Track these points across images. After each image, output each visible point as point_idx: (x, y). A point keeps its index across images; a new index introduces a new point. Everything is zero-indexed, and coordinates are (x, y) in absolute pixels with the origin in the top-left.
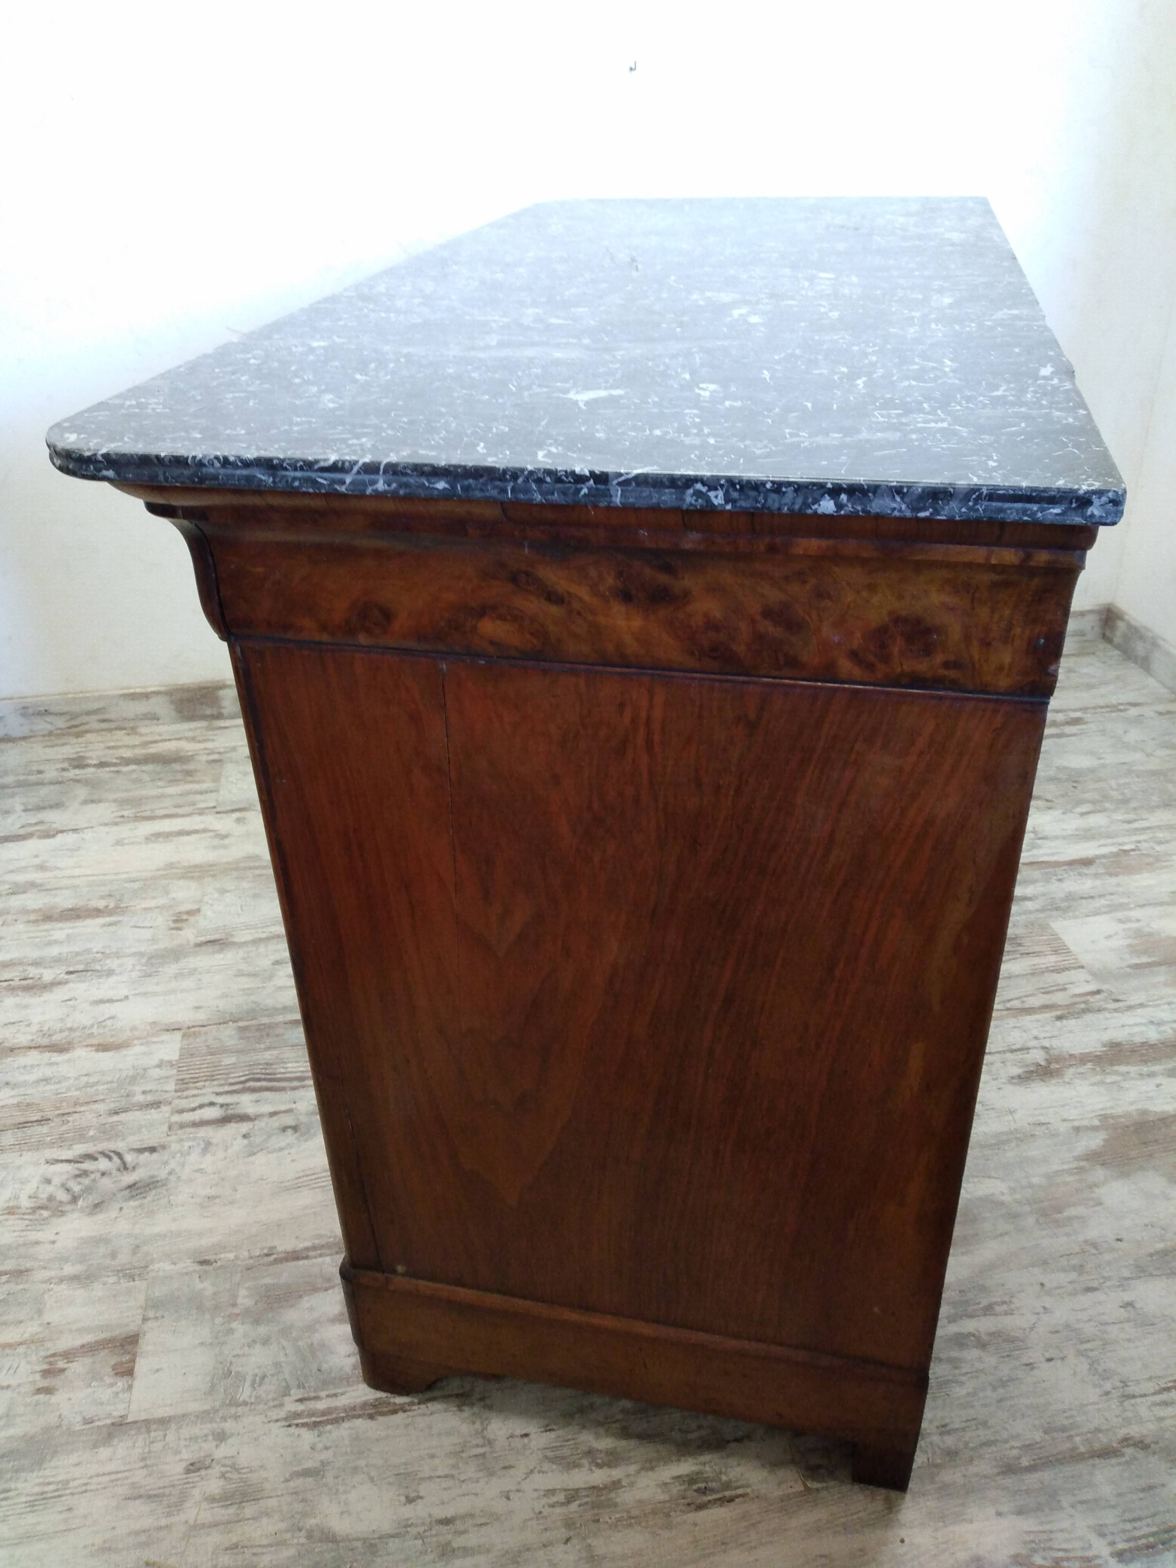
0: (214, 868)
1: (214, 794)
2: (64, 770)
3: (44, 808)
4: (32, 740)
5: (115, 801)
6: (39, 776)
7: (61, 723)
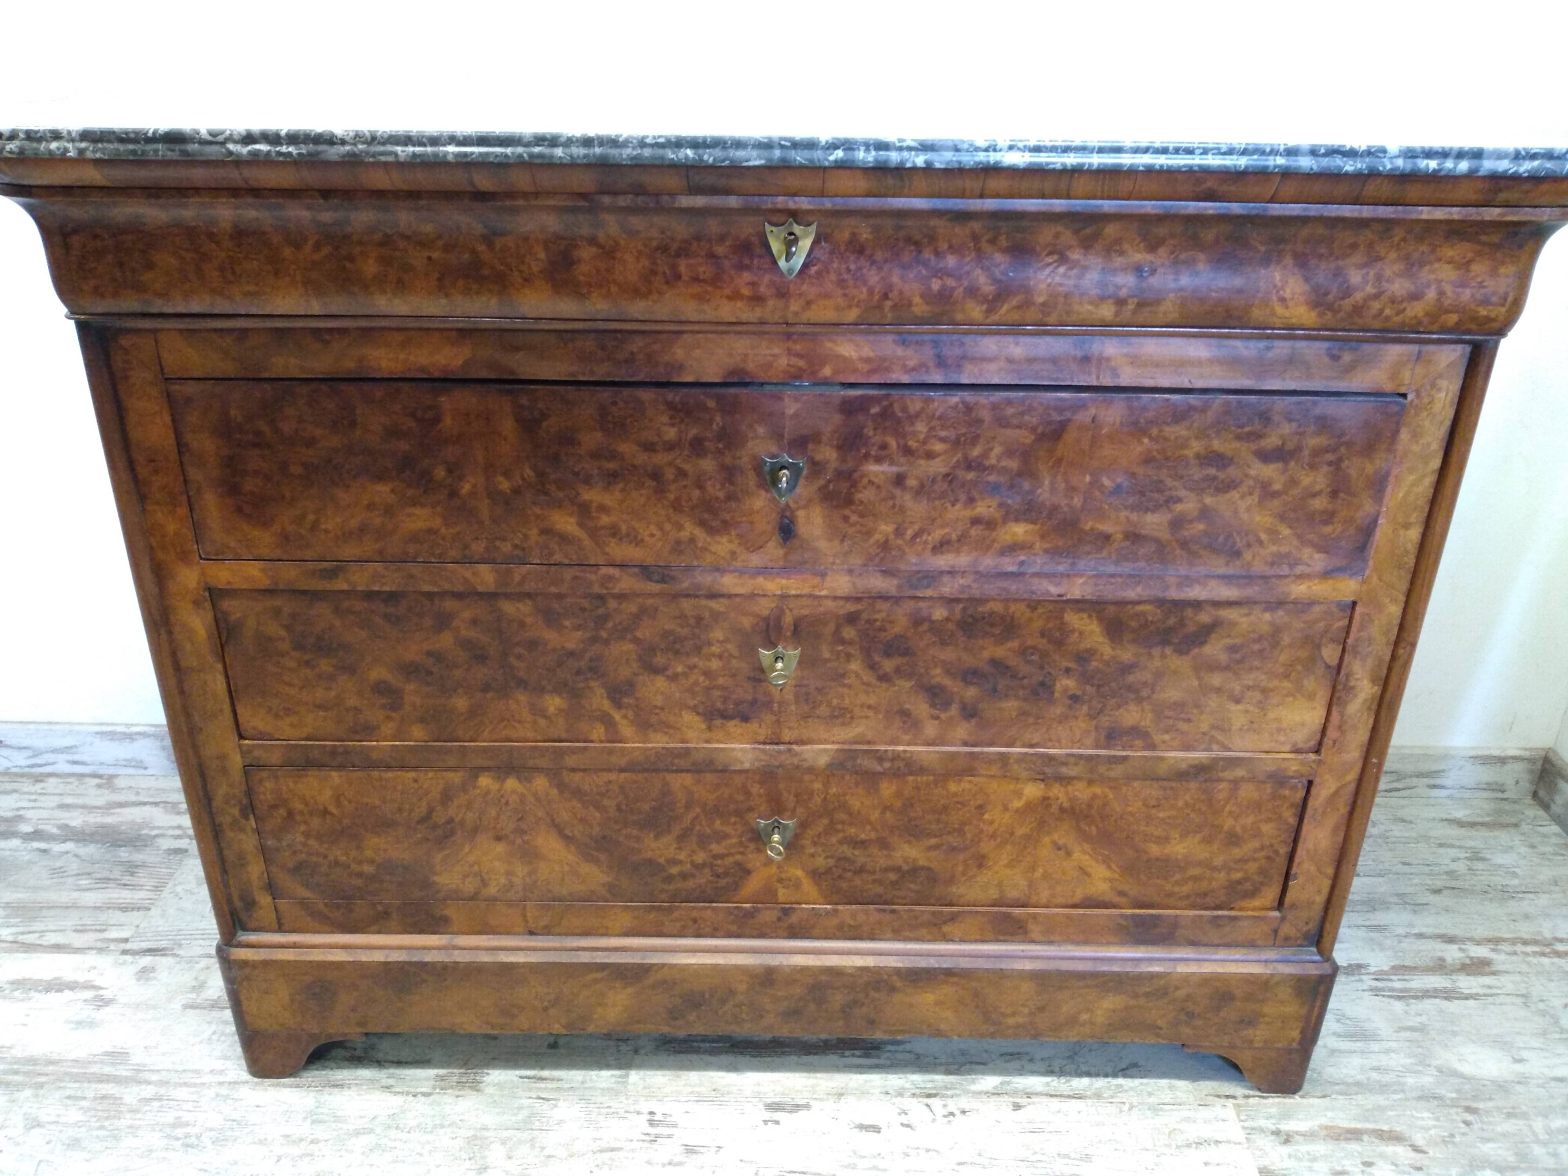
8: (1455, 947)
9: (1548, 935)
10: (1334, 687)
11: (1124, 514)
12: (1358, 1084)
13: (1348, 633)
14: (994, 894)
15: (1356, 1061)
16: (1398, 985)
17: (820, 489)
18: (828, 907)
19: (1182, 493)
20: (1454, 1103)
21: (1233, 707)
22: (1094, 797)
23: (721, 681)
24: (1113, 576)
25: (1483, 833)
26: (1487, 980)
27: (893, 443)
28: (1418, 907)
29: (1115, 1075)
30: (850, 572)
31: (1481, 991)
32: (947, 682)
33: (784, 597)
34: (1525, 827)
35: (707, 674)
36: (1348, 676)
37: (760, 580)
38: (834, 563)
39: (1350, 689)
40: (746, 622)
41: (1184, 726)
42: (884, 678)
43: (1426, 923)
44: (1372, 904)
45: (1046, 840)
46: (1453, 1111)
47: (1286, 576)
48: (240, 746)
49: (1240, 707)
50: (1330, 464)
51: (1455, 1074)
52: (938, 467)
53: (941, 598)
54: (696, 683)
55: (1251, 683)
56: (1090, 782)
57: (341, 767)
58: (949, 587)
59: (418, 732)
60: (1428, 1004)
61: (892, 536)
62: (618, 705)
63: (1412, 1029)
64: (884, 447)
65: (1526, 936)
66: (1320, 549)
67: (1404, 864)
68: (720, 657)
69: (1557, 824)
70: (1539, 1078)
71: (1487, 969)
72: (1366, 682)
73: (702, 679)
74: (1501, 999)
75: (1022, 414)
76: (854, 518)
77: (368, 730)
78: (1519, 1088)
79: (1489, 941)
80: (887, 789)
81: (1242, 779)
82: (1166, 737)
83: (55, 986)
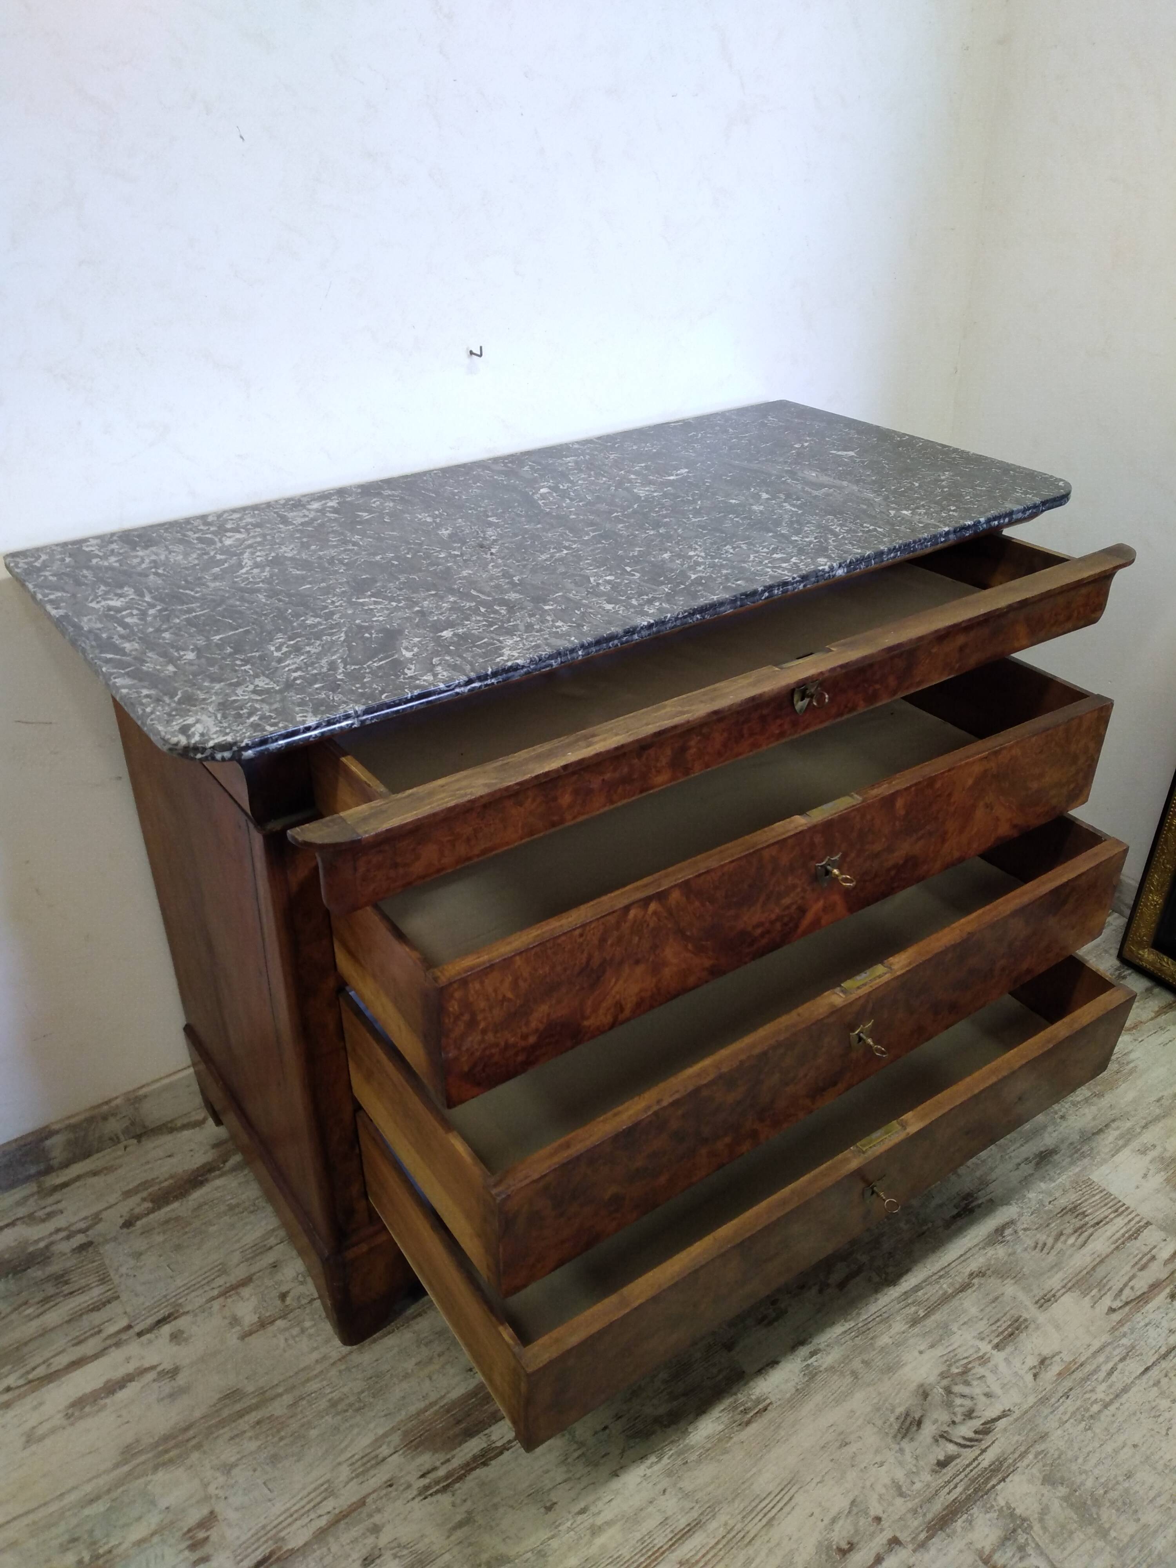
83: (112, 1388)
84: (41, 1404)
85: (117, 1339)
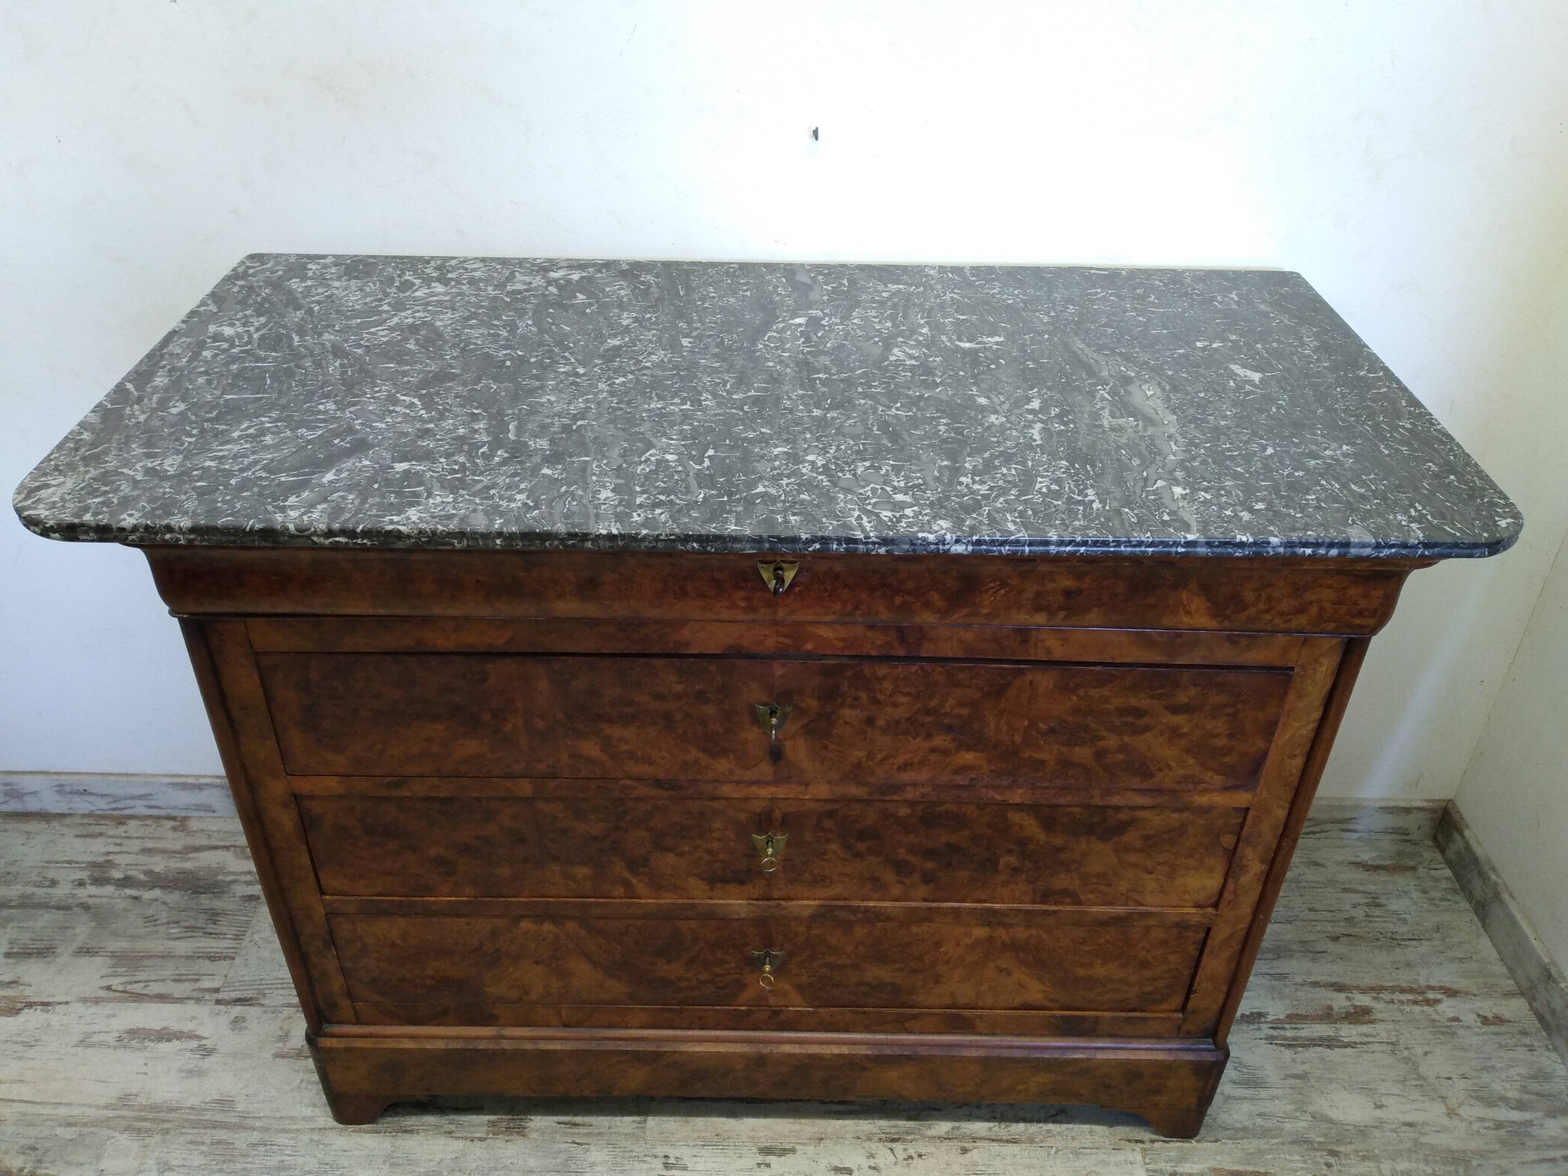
0: (172, 1116)
1: (227, 962)
2: (81, 884)
3: (29, 954)
4: (68, 821)
5: (113, 955)
6: (50, 890)
7: (102, 805)
8: (1343, 995)
9: (1423, 983)
10: (1230, 864)
11: (1055, 748)
12: (1245, 1129)
13: (1242, 828)
14: (947, 1000)
15: (1246, 1107)
16: (1289, 1034)
17: (803, 727)
18: (810, 1009)
19: (1105, 733)
20: (1321, 1147)
21: (1147, 877)
22: (1031, 937)
23: (721, 856)
24: (1048, 788)
25: (1383, 877)
26: (1364, 1029)
27: (863, 695)
28: (1316, 955)
29: (1046, 1121)
30: (829, 782)
31: (1359, 1039)
32: (910, 858)
33: (773, 800)
34: (1421, 871)
35: (710, 852)
36: (1241, 858)
37: (754, 788)
38: (816, 778)
39: (1243, 868)
40: (743, 817)
41: (1105, 889)
42: (857, 855)
43: (1323, 971)
44: (1279, 953)
45: (991, 965)
46: (1318, 1154)
47: (1190, 791)
48: (322, 901)
49: (1152, 876)
50: (1229, 715)
51: (1327, 1119)
52: (901, 713)
53: (906, 801)
54: (700, 858)
55: (1161, 861)
56: (1027, 927)
57: (404, 915)
58: (910, 794)
59: (469, 890)
60: (1313, 1053)
61: (864, 760)
62: (636, 874)
63: (1296, 1076)
64: (856, 698)
65: (1404, 985)
66: (1218, 772)
67: (1310, 910)
68: (720, 840)
69: (1450, 868)
70: (1393, 1123)
71: (1367, 1017)
72: (1256, 862)
73: (704, 856)
74: (1375, 1047)
75: (972, 678)
76: (832, 747)
77: (429, 890)
78: (1376, 1132)
79: (1373, 989)
80: (860, 932)
81: (1153, 926)
82: (1091, 896)
83: (164, 1036)
84: (114, 1016)
85: (201, 995)
